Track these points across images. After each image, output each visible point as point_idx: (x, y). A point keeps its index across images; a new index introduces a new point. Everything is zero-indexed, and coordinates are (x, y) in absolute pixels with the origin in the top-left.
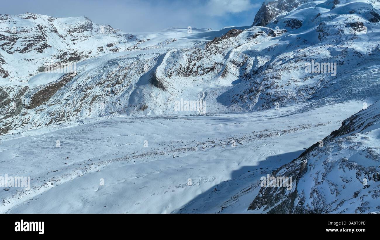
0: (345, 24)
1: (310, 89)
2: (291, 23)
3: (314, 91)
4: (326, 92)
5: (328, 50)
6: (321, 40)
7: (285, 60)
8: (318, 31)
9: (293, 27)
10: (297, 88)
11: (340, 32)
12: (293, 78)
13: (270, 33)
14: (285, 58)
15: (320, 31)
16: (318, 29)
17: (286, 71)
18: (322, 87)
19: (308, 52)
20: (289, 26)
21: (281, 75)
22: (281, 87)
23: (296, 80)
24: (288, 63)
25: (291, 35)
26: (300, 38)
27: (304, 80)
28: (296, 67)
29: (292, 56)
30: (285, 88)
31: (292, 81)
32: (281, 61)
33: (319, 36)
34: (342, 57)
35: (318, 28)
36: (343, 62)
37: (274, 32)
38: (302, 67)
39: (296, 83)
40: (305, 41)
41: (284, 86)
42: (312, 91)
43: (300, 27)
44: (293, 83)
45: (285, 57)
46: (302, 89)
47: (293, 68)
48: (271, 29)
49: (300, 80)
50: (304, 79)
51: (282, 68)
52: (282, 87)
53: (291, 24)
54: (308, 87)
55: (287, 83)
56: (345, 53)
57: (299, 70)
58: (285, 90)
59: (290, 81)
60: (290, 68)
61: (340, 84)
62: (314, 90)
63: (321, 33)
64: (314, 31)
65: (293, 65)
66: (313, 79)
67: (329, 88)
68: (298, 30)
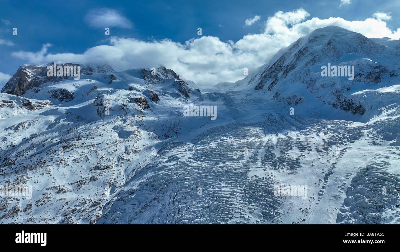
0: (128, 99)
1: (91, 207)
2: (58, 93)
3: (101, 212)
4: (124, 211)
5: (114, 130)
6: (101, 116)
7: (44, 146)
8: (96, 105)
9: (62, 99)
10: (64, 209)
11: (124, 107)
12: (56, 185)
13: (25, 105)
14: (43, 143)
15: (98, 105)
16: (95, 103)
17: (40, 170)
18: (115, 198)
19: (84, 133)
20: (56, 98)
21: (27, 179)
22: (25, 210)
23: (62, 188)
24: (46, 153)
25: (57, 108)
26: (71, 113)
27: (78, 185)
28: (62, 160)
29: (57, 139)
30: (36, 212)
31: (53, 192)
32: (35, 149)
33: (98, 111)
34: (135, 139)
35: (95, 101)
36: (139, 147)
37: (31, 103)
38: (74, 160)
39: (61, 196)
40: (78, 117)
41: (34, 207)
42: (96, 213)
43: (70, 100)
44: (54, 197)
45: (44, 141)
46: (74, 208)
47: (57, 163)
48: (27, 99)
49: (70, 187)
50: (78, 183)
51: (31, 164)
52: (29, 211)
53: (59, 96)
54: (87, 202)
55: (42, 197)
56: (138, 134)
57: (68, 165)
58: (35, 216)
59: (49, 192)
60: (50, 163)
61: (147, 192)
62: (99, 210)
63: (100, 108)
64: (90, 105)
65: (56, 156)
66: (96, 182)
67: (129, 201)
68: (68, 103)
